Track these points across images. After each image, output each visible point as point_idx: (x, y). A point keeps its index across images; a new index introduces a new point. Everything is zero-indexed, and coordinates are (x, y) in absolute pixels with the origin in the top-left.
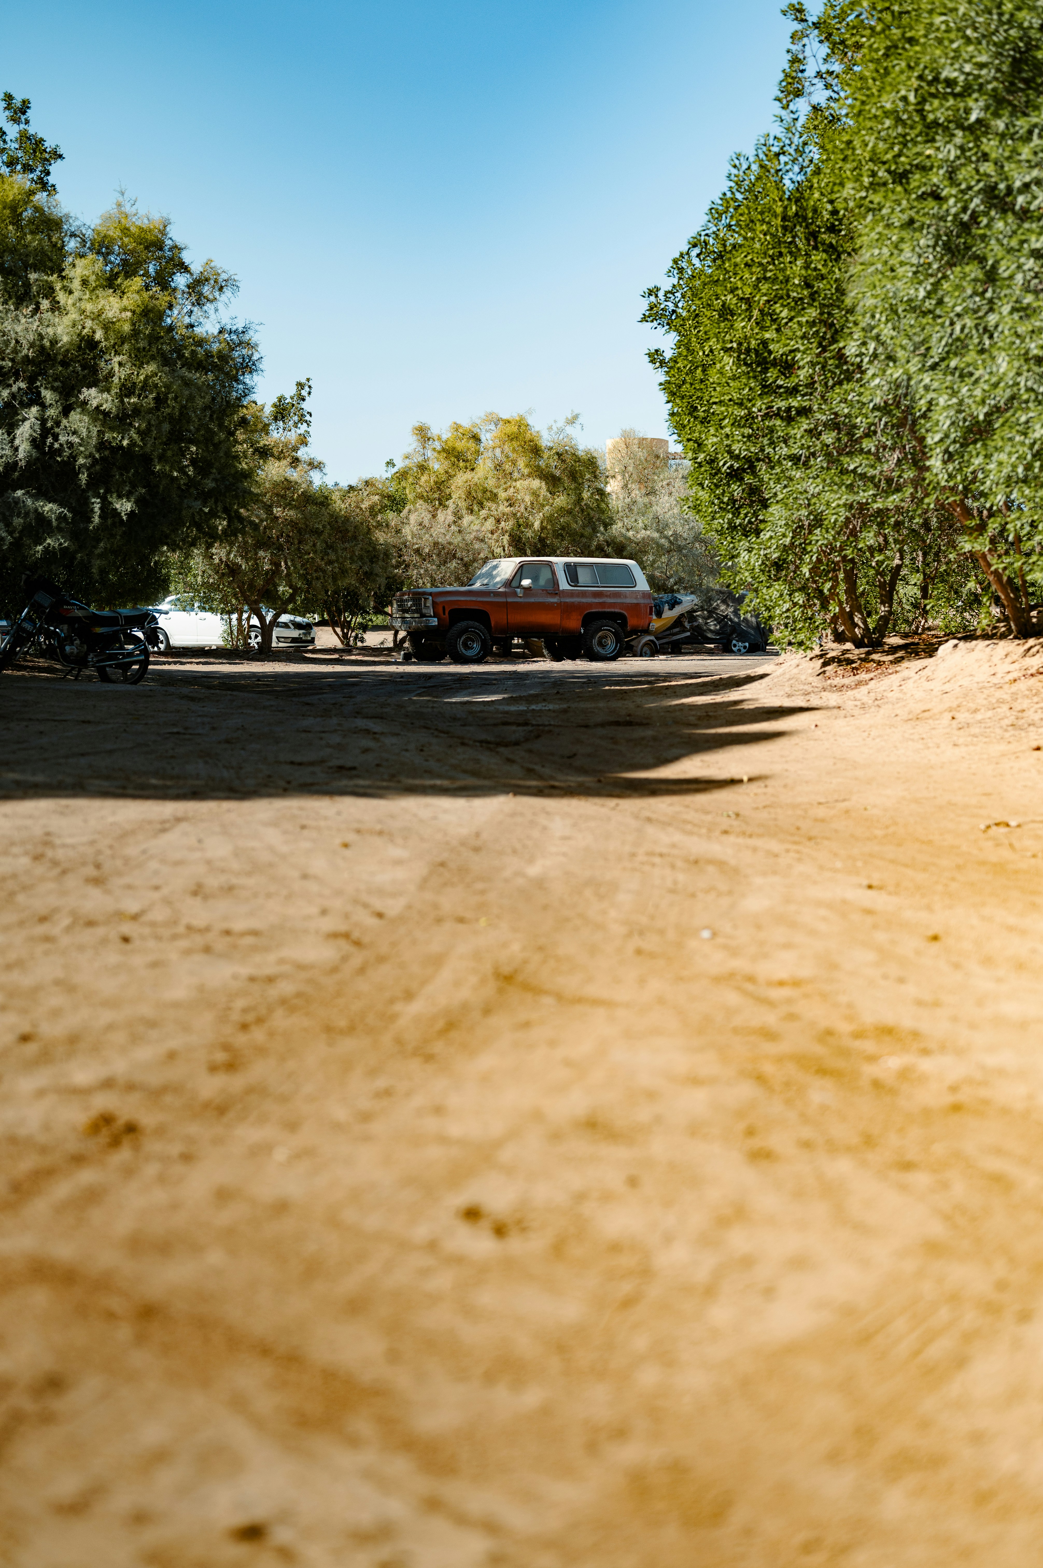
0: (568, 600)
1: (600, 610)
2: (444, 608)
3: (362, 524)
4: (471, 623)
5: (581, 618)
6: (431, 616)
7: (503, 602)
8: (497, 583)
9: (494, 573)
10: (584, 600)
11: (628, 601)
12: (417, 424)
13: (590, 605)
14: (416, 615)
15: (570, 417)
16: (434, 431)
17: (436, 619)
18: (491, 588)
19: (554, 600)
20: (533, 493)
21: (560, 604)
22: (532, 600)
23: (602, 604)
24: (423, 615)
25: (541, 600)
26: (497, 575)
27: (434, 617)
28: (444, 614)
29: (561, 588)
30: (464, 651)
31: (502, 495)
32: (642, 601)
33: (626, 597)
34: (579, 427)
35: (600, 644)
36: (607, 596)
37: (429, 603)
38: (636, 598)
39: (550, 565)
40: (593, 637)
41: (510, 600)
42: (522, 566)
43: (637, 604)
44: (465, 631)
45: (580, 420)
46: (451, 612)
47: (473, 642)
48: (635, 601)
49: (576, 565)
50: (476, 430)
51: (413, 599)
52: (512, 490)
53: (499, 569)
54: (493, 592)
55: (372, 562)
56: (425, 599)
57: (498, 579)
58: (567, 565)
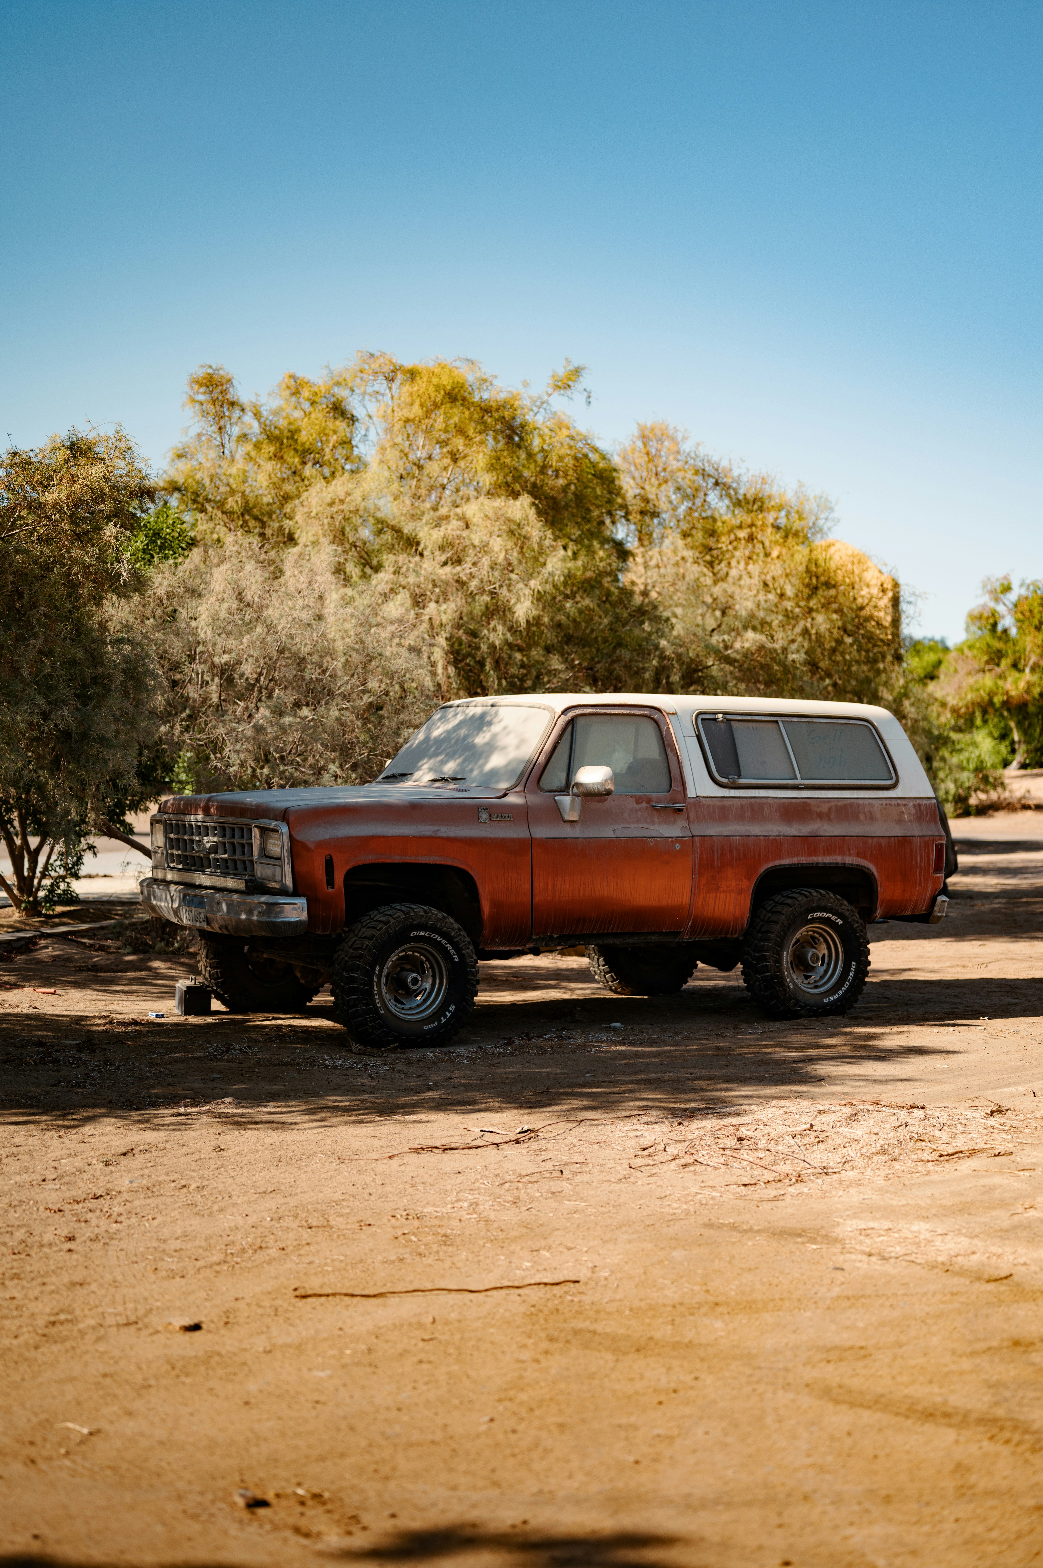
0: (714, 830)
1: (804, 860)
2: (329, 864)
3: (47, 568)
4: (419, 910)
5: (749, 886)
6: (283, 892)
7: (521, 841)
8: (494, 774)
9: (480, 739)
10: (757, 830)
11: (879, 829)
12: (201, 373)
13: (776, 845)
14: (230, 883)
15: (561, 372)
16: (242, 392)
17: (302, 902)
18: (474, 792)
19: (673, 830)
20: (511, 532)
21: (687, 843)
22: (607, 832)
23: (810, 842)
24: (256, 887)
25: (634, 831)
26: (491, 748)
27: (296, 893)
28: (330, 883)
29: (691, 794)
30: (392, 1005)
31: (429, 537)
32: (915, 830)
33: (872, 818)
34: (580, 398)
35: (802, 964)
36: (820, 816)
37: (278, 845)
38: (900, 821)
39: (654, 716)
40: (781, 946)
41: (541, 832)
42: (572, 722)
43: (904, 841)
44: (400, 937)
45: (586, 381)
46: (352, 874)
47: (422, 972)
48: (898, 831)
49: (731, 718)
50: (341, 393)
51: (222, 830)
52: (455, 524)
53: (495, 728)
54: (485, 808)
55: (83, 698)
56: (264, 831)
57: (496, 761)
58: (706, 719)
